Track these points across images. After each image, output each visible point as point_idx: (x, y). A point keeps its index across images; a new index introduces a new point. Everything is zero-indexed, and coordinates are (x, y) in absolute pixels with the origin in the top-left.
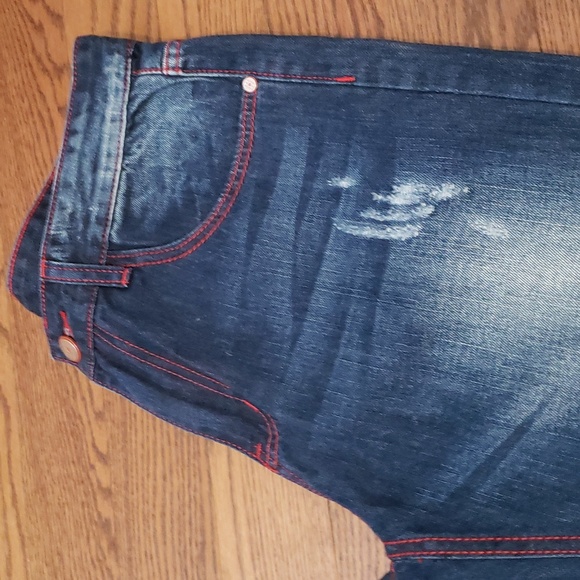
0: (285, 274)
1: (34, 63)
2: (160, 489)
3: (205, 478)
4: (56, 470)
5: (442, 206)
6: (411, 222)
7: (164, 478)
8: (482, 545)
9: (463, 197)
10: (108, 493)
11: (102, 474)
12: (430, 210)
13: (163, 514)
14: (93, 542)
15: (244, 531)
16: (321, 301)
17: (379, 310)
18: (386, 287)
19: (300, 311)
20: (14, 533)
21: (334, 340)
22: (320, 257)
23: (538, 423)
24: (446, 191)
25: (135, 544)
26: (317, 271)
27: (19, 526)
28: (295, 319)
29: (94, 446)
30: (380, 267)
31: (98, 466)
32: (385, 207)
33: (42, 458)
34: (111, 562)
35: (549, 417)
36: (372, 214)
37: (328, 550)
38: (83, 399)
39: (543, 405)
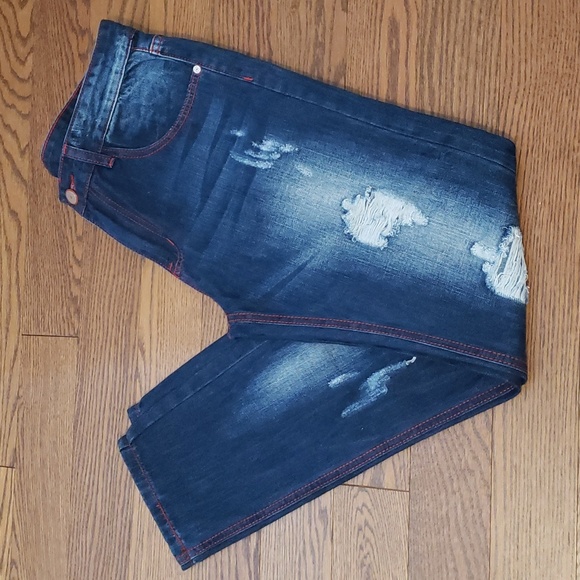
0: (200, 176)
1: (67, 23)
2: (110, 284)
3: (138, 280)
4: (47, 266)
5: (285, 155)
6: (269, 160)
7: (114, 277)
8: (273, 319)
9: (294, 152)
10: (78, 282)
11: (77, 271)
12: (278, 156)
13: (110, 296)
14: (65, 308)
15: (155, 308)
16: (217, 194)
17: (245, 203)
18: (251, 191)
19: (205, 196)
20: (14, 299)
21: (220, 214)
22: (220, 170)
23: (308, 266)
24: (288, 148)
25: (91, 311)
26: (217, 178)
27: (19, 296)
28: (201, 201)
29: (73, 255)
30: (249, 181)
31: (75, 266)
32: (257, 150)
33: (39, 258)
34: (75, 320)
35: (315, 263)
36: (250, 153)
37: (199, 320)
38: (71, 228)
39: (312, 257)
